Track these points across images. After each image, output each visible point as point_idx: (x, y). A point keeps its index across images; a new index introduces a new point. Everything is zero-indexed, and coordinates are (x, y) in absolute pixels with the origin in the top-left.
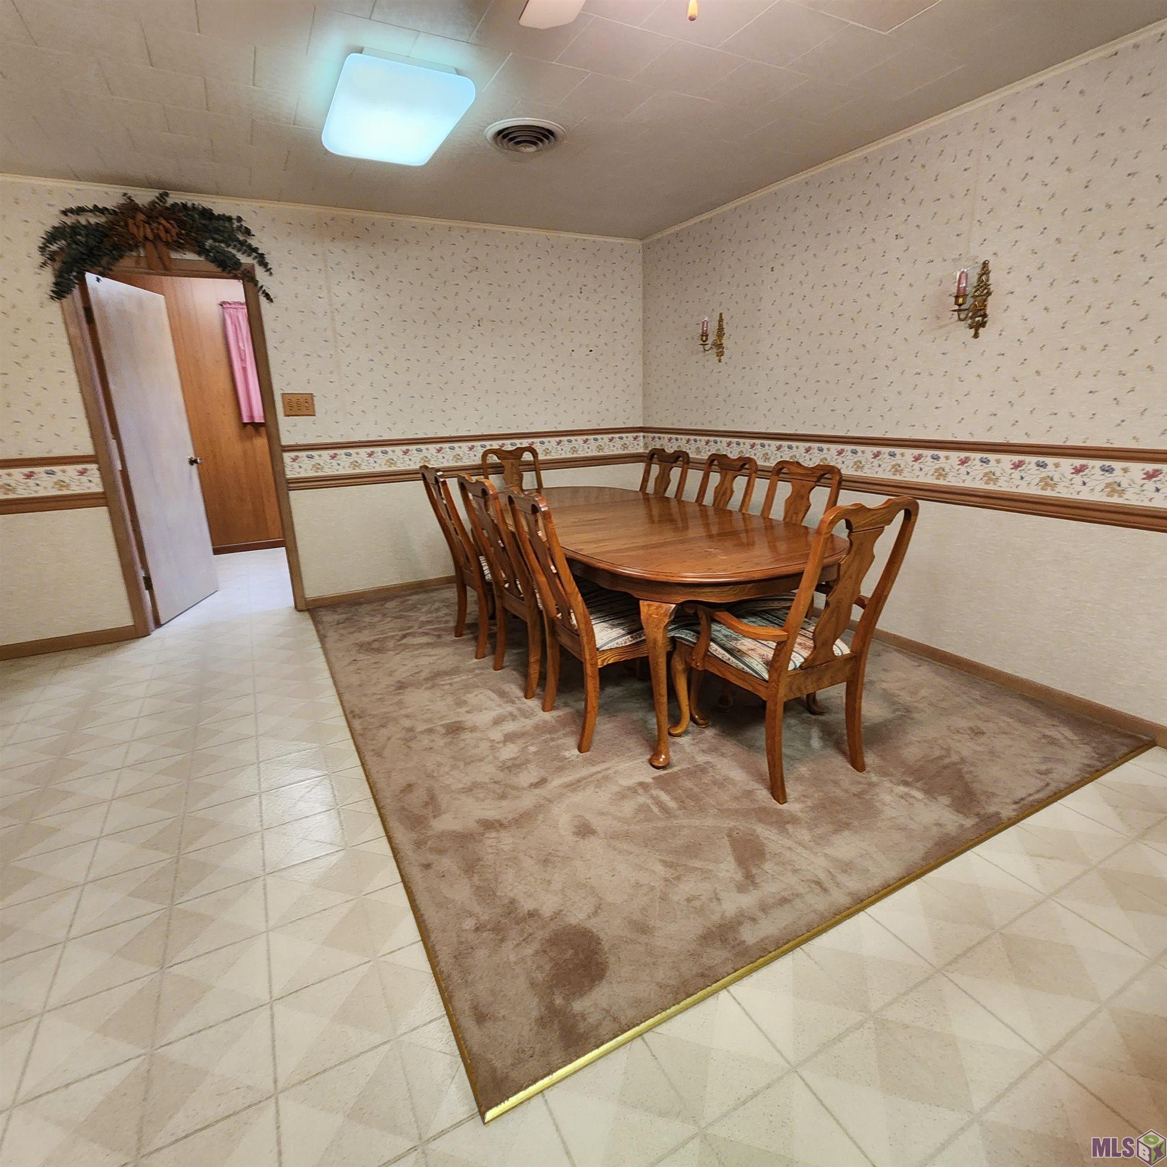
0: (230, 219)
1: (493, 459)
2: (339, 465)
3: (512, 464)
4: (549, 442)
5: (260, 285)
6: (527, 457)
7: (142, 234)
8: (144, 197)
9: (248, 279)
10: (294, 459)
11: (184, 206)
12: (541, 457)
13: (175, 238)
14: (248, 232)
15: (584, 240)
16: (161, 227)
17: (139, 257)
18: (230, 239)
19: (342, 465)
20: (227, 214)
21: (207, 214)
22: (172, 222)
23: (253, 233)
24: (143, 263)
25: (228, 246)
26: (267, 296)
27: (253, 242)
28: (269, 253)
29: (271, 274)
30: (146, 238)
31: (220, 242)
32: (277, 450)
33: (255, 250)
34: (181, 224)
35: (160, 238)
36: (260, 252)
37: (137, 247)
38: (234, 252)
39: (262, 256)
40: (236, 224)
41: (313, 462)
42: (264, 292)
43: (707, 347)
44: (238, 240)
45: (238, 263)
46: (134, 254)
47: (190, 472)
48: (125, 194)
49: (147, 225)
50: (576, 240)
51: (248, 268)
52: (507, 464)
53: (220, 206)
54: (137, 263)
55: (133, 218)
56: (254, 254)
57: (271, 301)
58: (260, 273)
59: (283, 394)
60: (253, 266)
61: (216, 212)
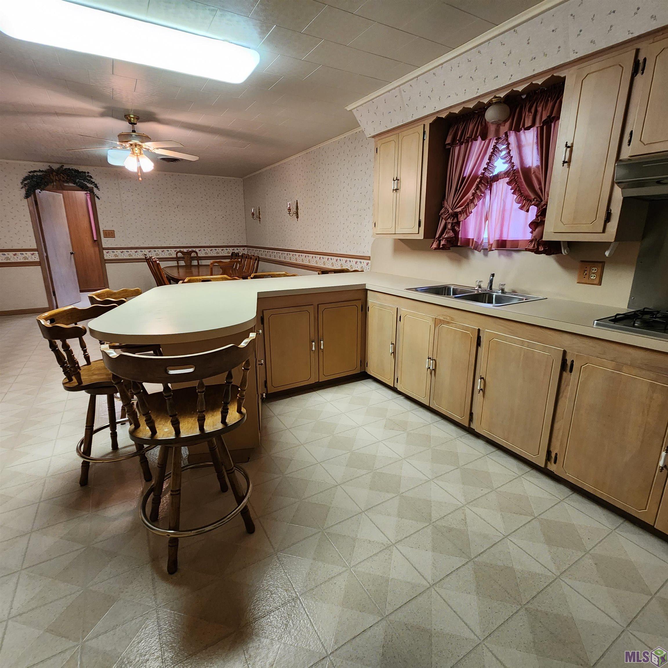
0: (85, 173)
1: (180, 255)
2: (124, 255)
3: (188, 257)
4: (207, 250)
5: (95, 194)
6: (193, 255)
7: (55, 178)
8: (55, 167)
9: (91, 191)
10: (108, 253)
11: (69, 169)
12: (199, 255)
13: (66, 180)
14: (91, 177)
15: (219, 178)
16: (61, 177)
17: (54, 185)
18: (85, 179)
19: (125, 255)
20: (84, 171)
21: (77, 171)
22: (65, 175)
23: (93, 177)
24: (55, 186)
25: (84, 181)
26: (98, 197)
27: (93, 180)
28: (99, 183)
29: (99, 190)
30: (56, 180)
31: (82, 180)
32: (101, 249)
33: (94, 182)
34: (68, 176)
35: (61, 180)
36: (95, 183)
37: (53, 182)
38: (86, 183)
39: (96, 184)
40: (87, 174)
41: (114, 254)
42: (97, 196)
43: (254, 218)
44: (88, 180)
45: (88, 187)
46: (52, 184)
47: (71, 256)
48: (49, 166)
49: (56, 176)
50: (215, 178)
51: (91, 188)
52: (186, 256)
53: (81, 169)
54: (53, 187)
55: (52, 174)
56: (93, 184)
57: (99, 199)
58: (95, 190)
59: (103, 230)
60: (93, 187)
61: (80, 171)
